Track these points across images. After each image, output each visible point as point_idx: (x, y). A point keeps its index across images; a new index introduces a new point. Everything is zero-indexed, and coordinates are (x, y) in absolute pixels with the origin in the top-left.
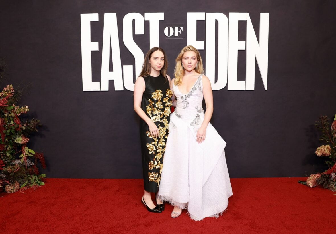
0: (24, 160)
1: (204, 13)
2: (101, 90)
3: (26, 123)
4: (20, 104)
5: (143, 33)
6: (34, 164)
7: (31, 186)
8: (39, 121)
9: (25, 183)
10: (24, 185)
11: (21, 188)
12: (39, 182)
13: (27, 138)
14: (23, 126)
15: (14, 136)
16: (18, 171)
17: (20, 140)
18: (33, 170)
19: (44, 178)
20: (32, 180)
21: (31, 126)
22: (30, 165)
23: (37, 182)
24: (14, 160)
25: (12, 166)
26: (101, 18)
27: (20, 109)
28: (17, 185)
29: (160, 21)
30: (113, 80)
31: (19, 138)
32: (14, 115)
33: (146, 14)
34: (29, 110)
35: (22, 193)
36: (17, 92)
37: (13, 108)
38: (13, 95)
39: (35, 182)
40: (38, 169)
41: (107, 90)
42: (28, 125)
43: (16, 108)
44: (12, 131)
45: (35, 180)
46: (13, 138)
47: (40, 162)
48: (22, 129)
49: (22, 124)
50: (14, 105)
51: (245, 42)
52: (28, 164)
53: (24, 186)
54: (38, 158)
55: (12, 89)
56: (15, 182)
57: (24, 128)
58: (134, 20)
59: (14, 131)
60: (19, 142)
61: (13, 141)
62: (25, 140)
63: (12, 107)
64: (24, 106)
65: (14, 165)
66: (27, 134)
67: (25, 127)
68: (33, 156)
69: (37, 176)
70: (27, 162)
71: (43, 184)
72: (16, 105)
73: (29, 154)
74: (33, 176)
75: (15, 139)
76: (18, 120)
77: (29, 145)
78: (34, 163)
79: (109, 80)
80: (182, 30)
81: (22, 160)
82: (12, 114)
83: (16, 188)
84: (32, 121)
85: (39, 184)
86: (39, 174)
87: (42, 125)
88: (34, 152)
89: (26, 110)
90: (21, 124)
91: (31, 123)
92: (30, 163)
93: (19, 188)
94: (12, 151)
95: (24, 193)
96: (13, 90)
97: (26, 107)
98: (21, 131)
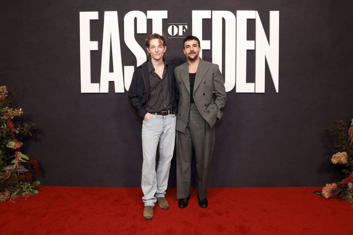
0: (17, 166)
1: (210, 11)
2: (100, 92)
3: (20, 126)
4: (13, 106)
5: (146, 32)
6: (26, 170)
7: (23, 194)
8: (33, 124)
9: (16, 191)
10: (15, 193)
11: (11, 196)
12: (32, 190)
13: (21, 142)
14: (16, 129)
15: (6, 141)
16: (9, 178)
17: (12, 144)
18: (27, 176)
19: (38, 185)
20: (24, 188)
21: (25, 130)
22: (23, 172)
23: (30, 190)
24: (5, 166)
25: (3, 173)
26: (101, 16)
27: (13, 111)
28: (7, 194)
29: (163, 19)
30: (114, 82)
31: (12, 142)
32: (6, 118)
33: (148, 12)
34: (22, 112)
35: (13, 203)
36: (12, 94)
37: (6, 111)
38: (6, 96)
39: (28, 190)
40: (32, 176)
41: (107, 91)
42: (22, 128)
43: (9, 111)
44: (4, 135)
45: (28, 188)
46: (4, 143)
47: (34, 169)
48: (15, 133)
49: (16, 128)
50: (7, 107)
51: (254, 41)
52: (21, 170)
53: (16, 195)
54: (32, 164)
55: (5, 90)
56: (5, 191)
57: (17, 132)
58: (136, 19)
59: (5, 136)
60: (12, 147)
61: (5, 146)
62: (18, 145)
63: (5, 109)
64: (18, 109)
65: (6, 171)
66: (21, 139)
67: (18, 130)
68: (26, 162)
69: (31, 184)
70: (19, 169)
71: (37, 192)
72: (10, 107)
73: (22, 160)
74: (26, 184)
75: (7, 144)
76: (11, 123)
77: (23, 150)
78: (28, 170)
79: (109, 82)
80: (187, 28)
81: (14, 167)
82: (5, 117)
83: (6, 197)
84: (25, 125)
85: (32, 192)
86: (32, 181)
87: (37, 128)
88: (27, 158)
89: (20, 113)
90: (14, 128)
91: (25, 127)
92: (23, 169)
93: (10, 196)
94: (3, 157)
95: (14, 202)
96: (7, 92)
97: (19, 109)
98: (13, 135)
